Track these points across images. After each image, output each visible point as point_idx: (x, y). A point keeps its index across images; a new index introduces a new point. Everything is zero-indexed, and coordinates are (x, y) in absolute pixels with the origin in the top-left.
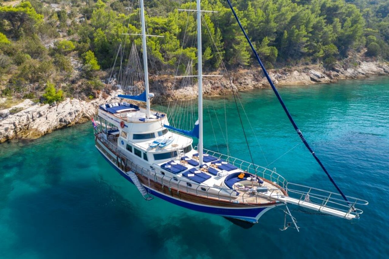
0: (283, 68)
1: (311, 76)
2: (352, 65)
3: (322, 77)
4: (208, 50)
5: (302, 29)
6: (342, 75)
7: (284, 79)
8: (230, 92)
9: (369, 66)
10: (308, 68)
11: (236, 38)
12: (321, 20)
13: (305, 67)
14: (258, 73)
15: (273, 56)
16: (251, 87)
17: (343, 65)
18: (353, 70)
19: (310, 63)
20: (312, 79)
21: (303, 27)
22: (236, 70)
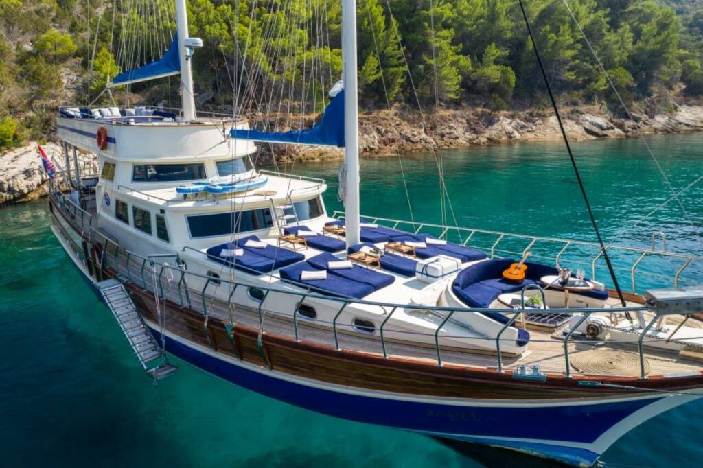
0: (528, 111)
1: (586, 126)
2: (663, 108)
3: (608, 129)
4: (373, 62)
5: (564, 32)
6: (646, 127)
7: (531, 132)
8: (420, 150)
9: (694, 112)
10: (578, 112)
11: (430, 40)
12: (600, 17)
13: (572, 108)
14: (477, 118)
15: (506, 84)
16: (464, 142)
17: (644, 108)
18: (666, 118)
19: (580, 102)
20: (588, 131)
21: (565, 28)
22: (431, 110)
